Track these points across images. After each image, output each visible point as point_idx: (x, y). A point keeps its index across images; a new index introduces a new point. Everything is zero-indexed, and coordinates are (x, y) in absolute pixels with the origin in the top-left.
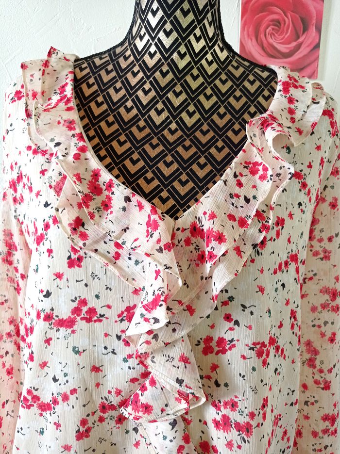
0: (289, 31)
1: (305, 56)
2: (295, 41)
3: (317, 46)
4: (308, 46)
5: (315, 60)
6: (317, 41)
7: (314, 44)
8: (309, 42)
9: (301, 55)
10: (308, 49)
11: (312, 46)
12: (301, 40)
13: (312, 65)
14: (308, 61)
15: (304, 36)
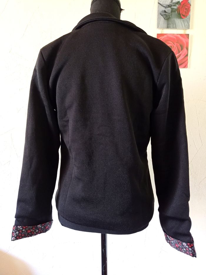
0: (176, 50)
1: (182, 59)
2: (178, 53)
3: (187, 55)
4: (183, 55)
5: (186, 61)
6: (187, 53)
7: (186, 54)
8: (184, 54)
9: (181, 59)
10: (184, 57)
11: (185, 56)
12: (180, 53)
13: (185, 63)
14: (184, 61)
15: (182, 52)
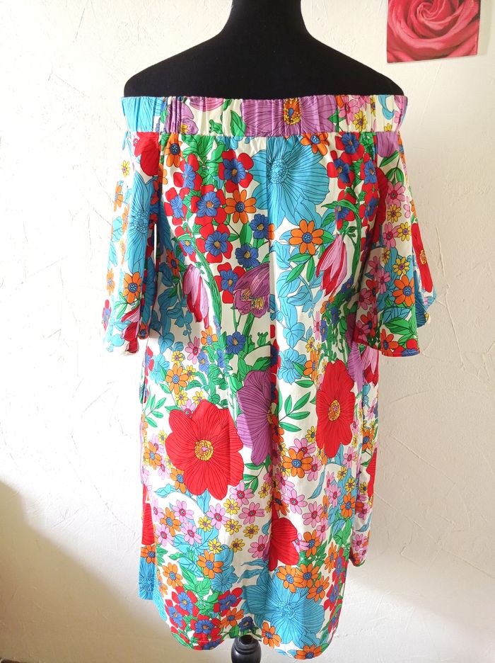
0: (444, 3)
2: (450, 15)
3: (477, 17)
4: (466, 19)
5: (474, 34)
6: (476, 11)
8: (468, 12)
9: (458, 30)
10: (466, 24)
11: (470, 19)
12: (456, 13)
13: (472, 39)
14: (466, 36)
15: (461, 8)
